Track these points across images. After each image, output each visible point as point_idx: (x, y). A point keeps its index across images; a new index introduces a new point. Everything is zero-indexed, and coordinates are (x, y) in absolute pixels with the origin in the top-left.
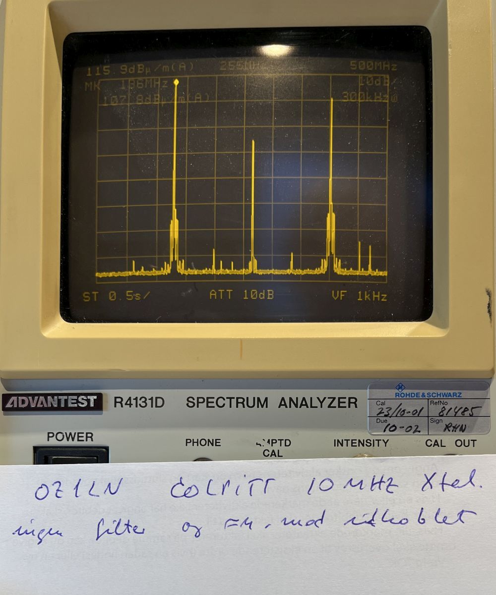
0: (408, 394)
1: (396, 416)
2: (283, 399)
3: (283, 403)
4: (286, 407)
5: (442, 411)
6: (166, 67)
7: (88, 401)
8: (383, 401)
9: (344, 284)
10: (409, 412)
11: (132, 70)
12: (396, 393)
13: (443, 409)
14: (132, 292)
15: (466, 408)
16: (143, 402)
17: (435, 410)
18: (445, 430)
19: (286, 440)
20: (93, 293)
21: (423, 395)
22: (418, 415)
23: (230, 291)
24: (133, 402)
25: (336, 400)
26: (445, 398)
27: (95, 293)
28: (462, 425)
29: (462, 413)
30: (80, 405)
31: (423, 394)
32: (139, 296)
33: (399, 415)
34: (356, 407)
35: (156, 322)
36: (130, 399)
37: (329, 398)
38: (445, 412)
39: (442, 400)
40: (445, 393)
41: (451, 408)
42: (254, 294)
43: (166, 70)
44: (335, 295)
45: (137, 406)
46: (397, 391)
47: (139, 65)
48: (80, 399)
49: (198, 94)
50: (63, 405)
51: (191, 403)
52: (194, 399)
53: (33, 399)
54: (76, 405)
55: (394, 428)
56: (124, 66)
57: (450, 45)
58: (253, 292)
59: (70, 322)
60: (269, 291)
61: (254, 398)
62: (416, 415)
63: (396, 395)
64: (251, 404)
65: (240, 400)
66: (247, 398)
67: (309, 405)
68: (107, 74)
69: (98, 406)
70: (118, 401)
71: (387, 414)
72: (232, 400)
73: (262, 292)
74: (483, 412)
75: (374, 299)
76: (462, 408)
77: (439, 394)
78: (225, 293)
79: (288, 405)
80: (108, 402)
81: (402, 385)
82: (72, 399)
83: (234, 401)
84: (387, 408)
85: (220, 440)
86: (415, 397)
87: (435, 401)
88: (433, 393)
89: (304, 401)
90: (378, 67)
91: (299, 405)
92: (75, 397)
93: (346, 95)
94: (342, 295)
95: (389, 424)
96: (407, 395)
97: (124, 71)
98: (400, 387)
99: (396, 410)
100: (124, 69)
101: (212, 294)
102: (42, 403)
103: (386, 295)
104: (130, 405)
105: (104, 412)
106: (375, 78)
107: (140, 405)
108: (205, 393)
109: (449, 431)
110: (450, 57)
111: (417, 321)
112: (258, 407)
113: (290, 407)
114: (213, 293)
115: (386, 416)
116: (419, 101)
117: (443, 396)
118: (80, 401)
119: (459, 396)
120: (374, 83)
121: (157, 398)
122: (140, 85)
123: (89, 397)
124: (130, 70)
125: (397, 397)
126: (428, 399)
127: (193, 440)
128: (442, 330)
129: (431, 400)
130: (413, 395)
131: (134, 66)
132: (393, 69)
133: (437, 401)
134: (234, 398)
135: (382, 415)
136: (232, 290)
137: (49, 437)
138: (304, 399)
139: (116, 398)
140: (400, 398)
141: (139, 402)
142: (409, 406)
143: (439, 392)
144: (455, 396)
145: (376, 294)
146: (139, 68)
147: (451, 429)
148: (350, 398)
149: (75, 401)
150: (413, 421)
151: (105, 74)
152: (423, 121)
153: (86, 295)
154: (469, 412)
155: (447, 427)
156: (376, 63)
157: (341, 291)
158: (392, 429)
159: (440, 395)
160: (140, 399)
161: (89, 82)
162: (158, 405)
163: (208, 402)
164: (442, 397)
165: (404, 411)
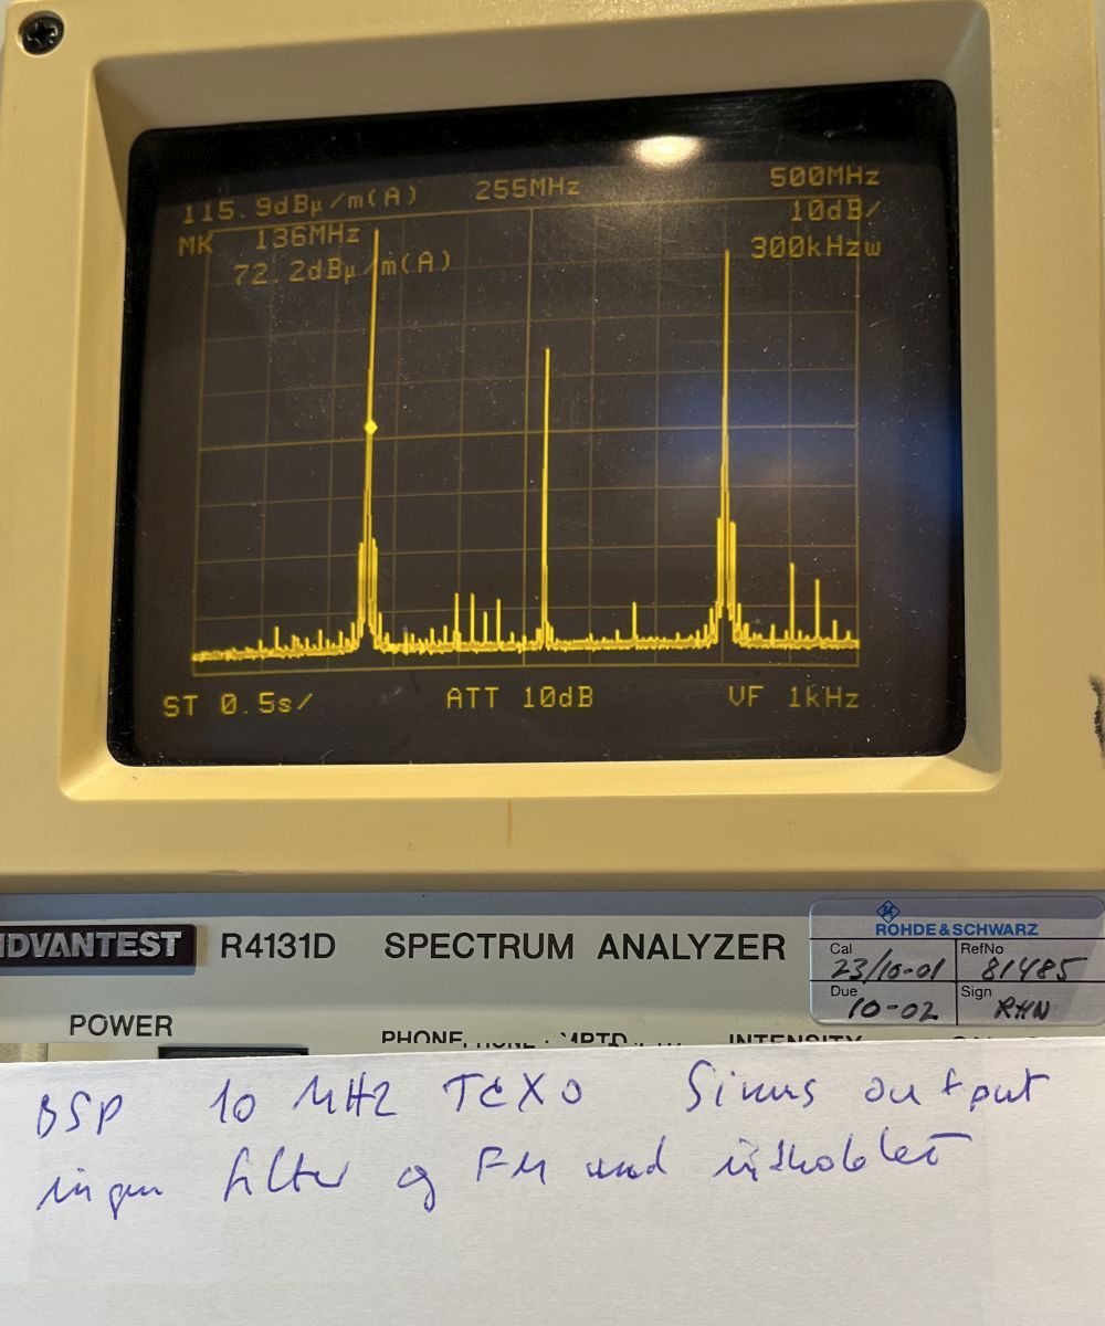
0: (907, 927)
1: (879, 980)
2: (609, 938)
3: (608, 948)
4: (617, 957)
5: (991, 969)
6: (355, 198)
7: (162, 942)
8: (847, 943)
9: (757, 671)
10: (911, 970)
11: (281, 208)
12: (878, 925)
13: (994, 963)
14: (272, 694)
15: (1049, 961)
16: (286, 945)
17: (974, 965)
18: (999, 1012)
19: (615, 1035)
20: (186, 697)
21: (944, 929)
22: (932, 978)
23: (492, 689)
24: (265, 945)
25: (735, 941)
26: (996, 936)
27: (190, 697)
28: (1040, 1002)
29: (1039, 972)
30: (145, 953)
31: (944, 927)
32: (287, 703)
33: (884, 977)
34: (782, 957)
35: (319, 763)
36: (257, 937)
37: (716, 936)
38: (997, 972)
39: (989, 943)
40: (996, 926)
41: (1012, 962)
42: (548, 696)
43: (355, 206)
44: (737, 695)
45: (272, 955)
46: (879, 920)
47: (297, 197)
48: (144, 940)
49: (426, 253)
50: (105, 953)
51: (396, 947)
52: (402, 939)
53: (40, 939)
54: (134, 953)
55: (874, 1008)
56: (264, 199)
57: (998, 119)
58: (547, 692)
59: (129, 765)
60: (582, 688)
61: (541, 936)
62: (928, 977)
63: (878, 931)
64: (534, 950)
65: (510, 941)
66: (526, 936)
67: (670, 952)
68: (227, 218)
69: (186, 954)
70: (229, 943)
71: (857, 974)
72: (491, 939)
73: (567, 692)
74: (1090, 971)
75: (828, 705)
76: (1038, 960)
77: (982, 926)
78: (482, 696)
79: (621, 953)
80: (209, 946)
81: (893, 906)
82: (127, 940)
83: (494, 943)
84: (856, 961)
85: (461, 1033)
86: (924, 936)
87: (973, 943)
88: (966, 927)
89: (658, 944)
90: (835, 179)
91: (646, 952)
92: (134, 935)
93: (760, 243)
94: (751, 696)
95: (862, 1000)
96: (903, 929)
97: (265, 210)
98: (887, 911)
99: (877, 967)
100: (263, 207)
101: (453, 697)
102: (59, 948)
103: (855, 695)
104: (258, 951)
105: (197, 968)
106: (827, 204)
107: (279, 951)
108: (427, 924)
109: (1008, 1016)
110: (995, 148)
111: (928, 755)
112: (550, 956)
113: (625, 956)
114: (454, 694)
115: (853, 979)
116: (928, 251)
117: (993, 934)
118: (143, 942)
119: (1030, 933)
120: (825, 214)
121: (317, 936)
122: (299, 240)
123: (164, 935)
124: (276, 208)
125: (881, 935)
126: (956, 939)
127: (399, 1033)
128: (987, 775)
129: (962, 942)
130: (919, 929)
131: (286, 198)
132: (870, 182)
133: (978, 943)
134: (494, 936)
135: (846, 976)
136: (496, 689)
137: (73, 1026)
138: (658, 938)
139: (225, 936)
140: (888, 936)
141: (278, 945)
142: (911, 955)
143: (983, 922)
144: (1021, 933)
145: (834, 692)
146: (297, 203)
147: (1013, 1011)
148: (766, 937)
149: (133, 944)
150: (921, 993)
151: (222, 218)
152: (938, 296)
153: (171, 702)
154: (1057, 970)
155: (1003, 1007)
156: (830, 170)
157: (752, 687)
158: (868, 1012)
159: (985, 929)
160: (280, 940)
161: (187, 238)
162: (320, 952)
163: (434, 946)
164: (989, 936)
165: (897, 967)
